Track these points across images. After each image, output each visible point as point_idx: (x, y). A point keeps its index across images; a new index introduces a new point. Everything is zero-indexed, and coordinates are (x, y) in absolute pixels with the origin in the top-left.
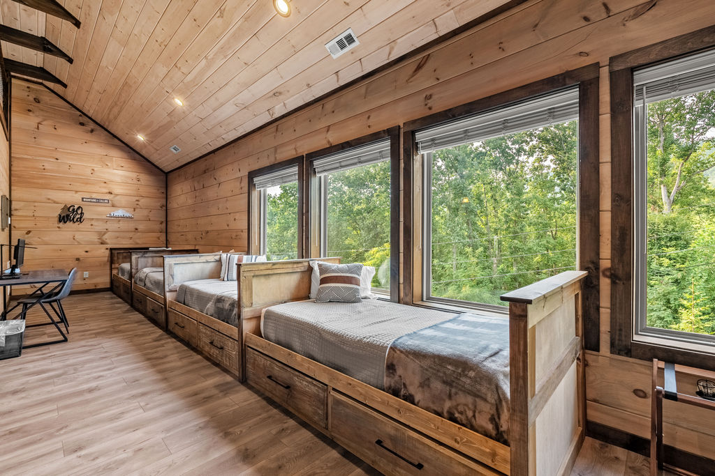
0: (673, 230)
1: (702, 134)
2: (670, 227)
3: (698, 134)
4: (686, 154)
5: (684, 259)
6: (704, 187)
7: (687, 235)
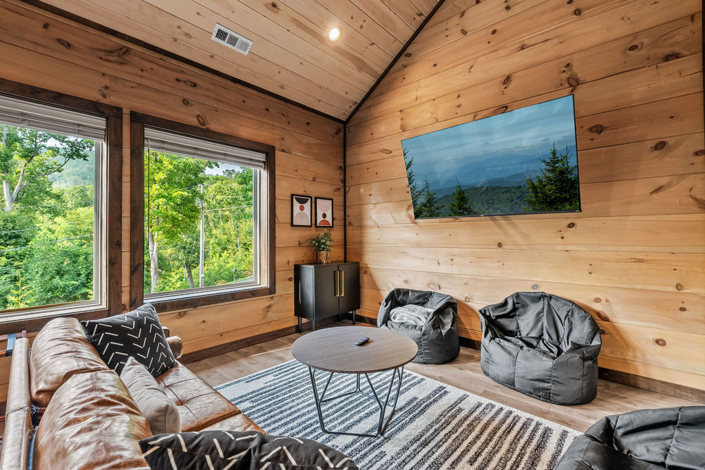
0: (13, 228)
1: (44, 140)
2: (10, 225)
3: (41, 139)
4: (29, 154)
5: (22, 257)
6: (48, 189)
7: (26, 233)
